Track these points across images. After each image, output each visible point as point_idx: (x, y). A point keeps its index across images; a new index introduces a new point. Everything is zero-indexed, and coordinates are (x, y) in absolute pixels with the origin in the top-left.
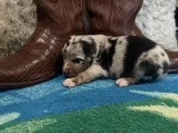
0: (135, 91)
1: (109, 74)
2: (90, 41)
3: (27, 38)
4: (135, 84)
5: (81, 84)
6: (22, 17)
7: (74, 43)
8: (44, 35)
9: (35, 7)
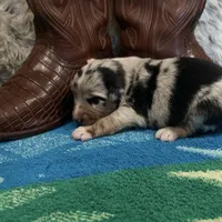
0: (185, 148)
1: (148, 122)
2: (114, 68)
3: (20, 63)
4: (189, 137)
5: (101, 136)
6: (13, 30)
7: (88, 72)
8: (46, 59)
9: (31, 15)
